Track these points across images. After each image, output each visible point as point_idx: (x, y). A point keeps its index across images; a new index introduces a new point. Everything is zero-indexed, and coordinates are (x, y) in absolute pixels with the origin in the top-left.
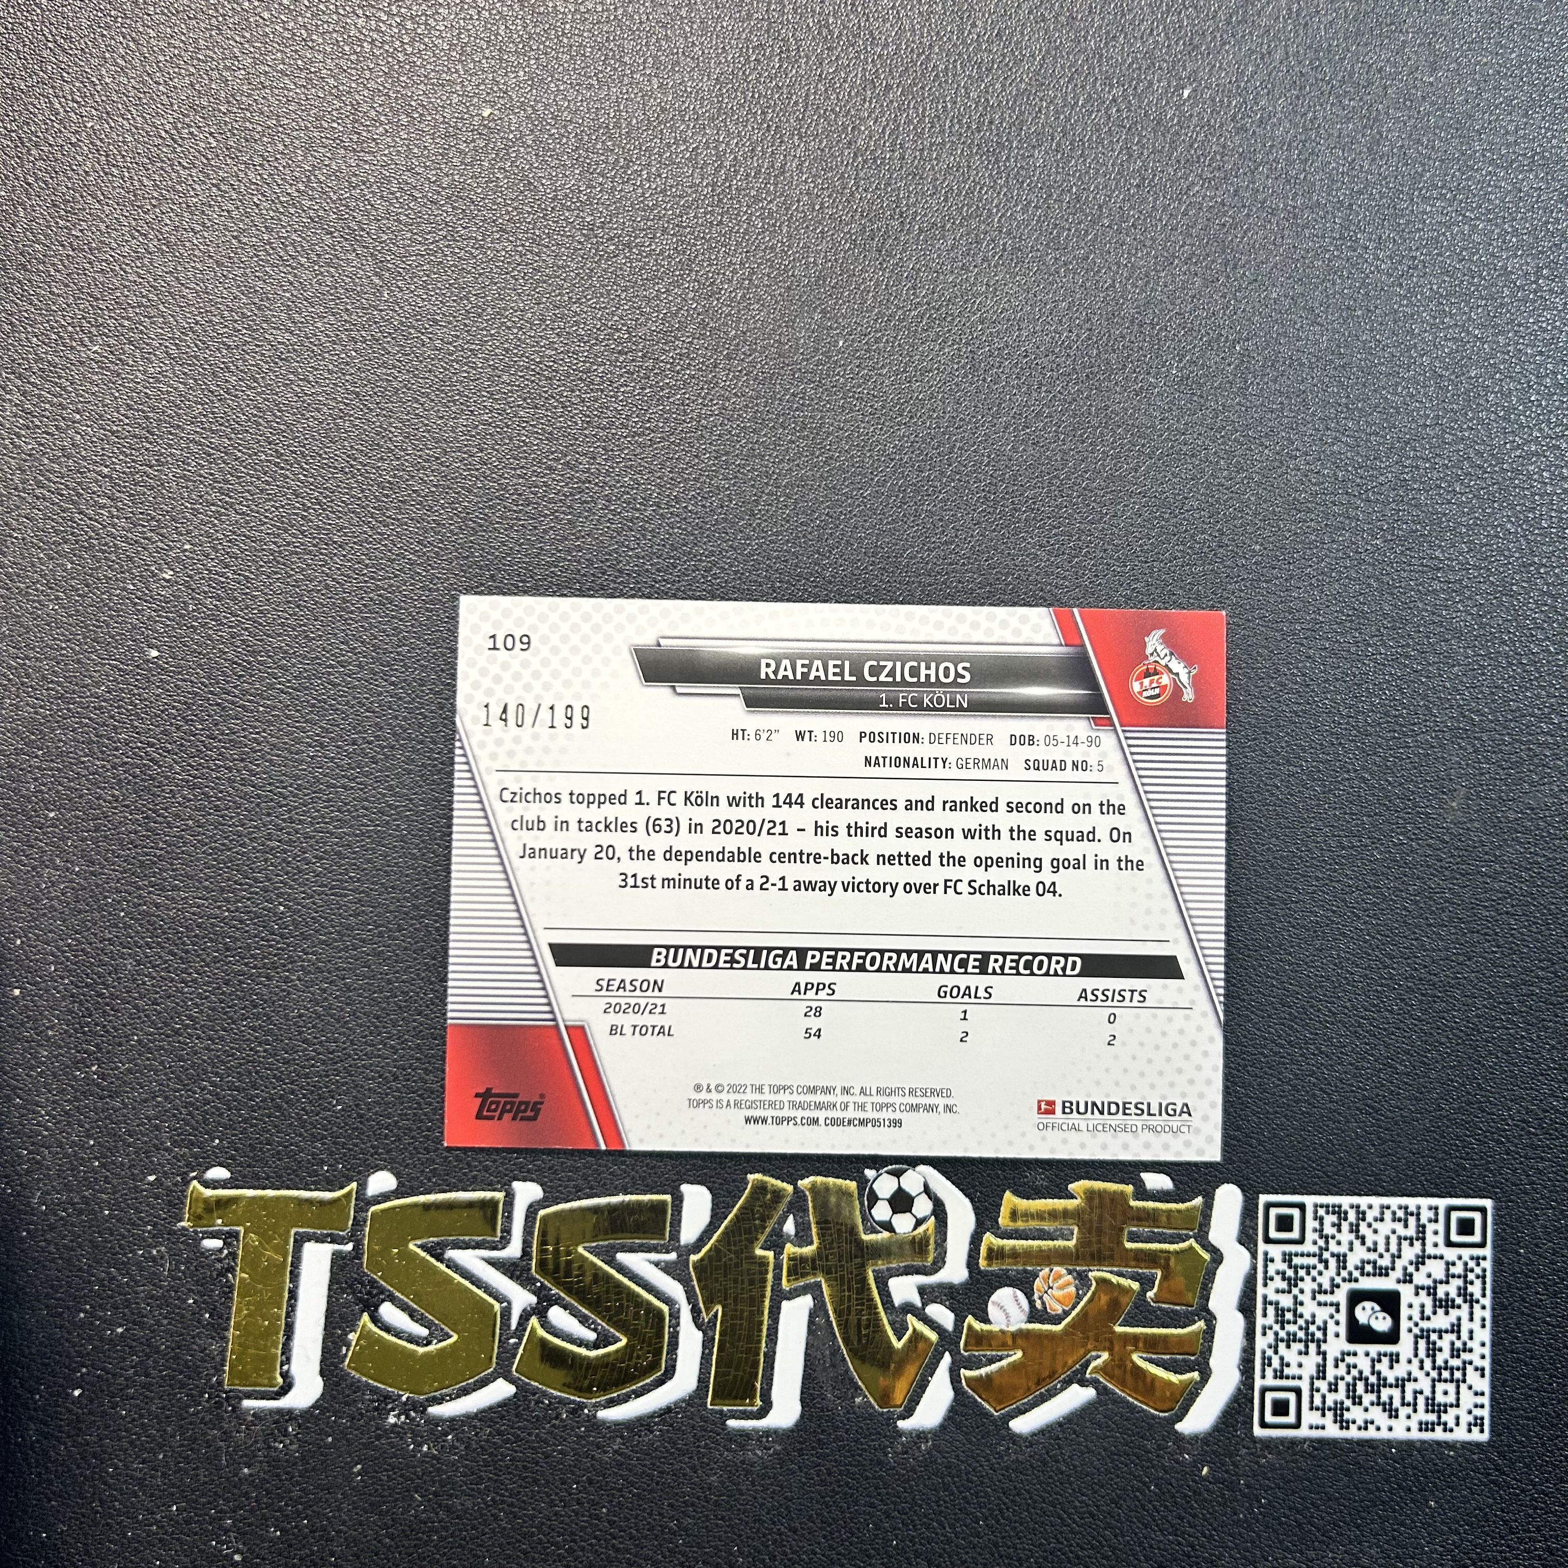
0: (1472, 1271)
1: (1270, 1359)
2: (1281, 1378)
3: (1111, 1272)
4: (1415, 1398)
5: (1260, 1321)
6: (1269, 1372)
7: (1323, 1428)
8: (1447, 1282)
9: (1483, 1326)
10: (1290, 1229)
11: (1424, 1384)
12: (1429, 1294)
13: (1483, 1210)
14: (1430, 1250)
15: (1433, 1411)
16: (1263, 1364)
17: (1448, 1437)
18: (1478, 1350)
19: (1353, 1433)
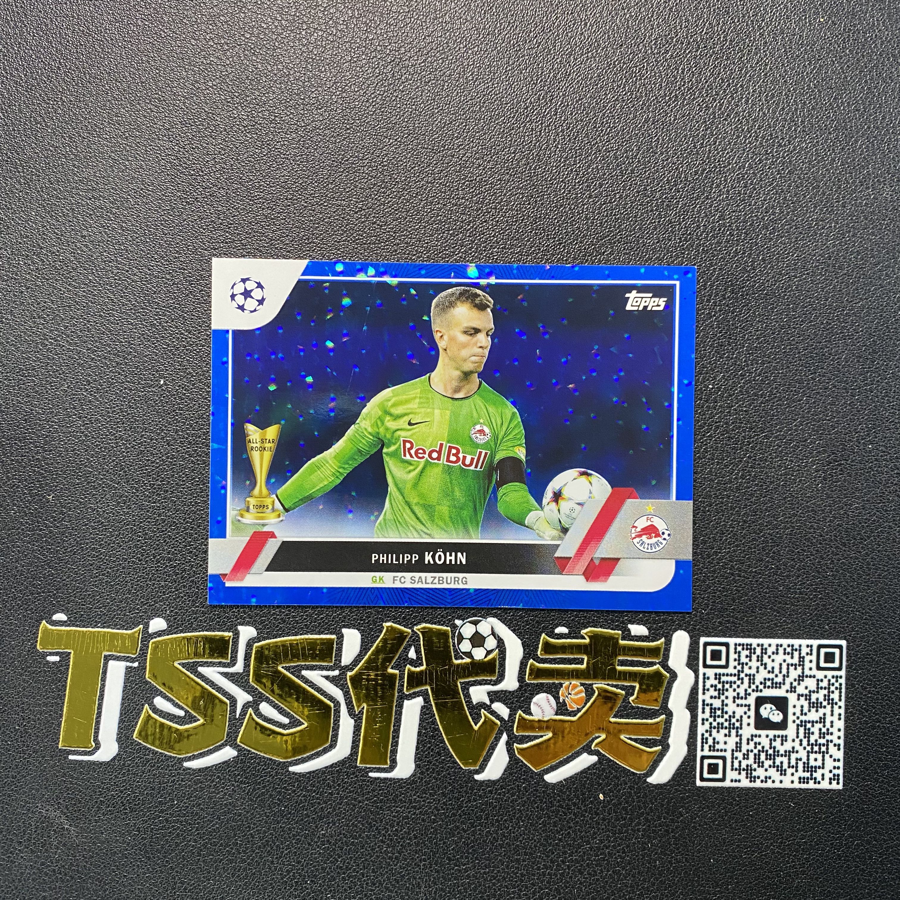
0: (833, 685)
1: (707, 739)
2: (714, 751)
3: (608, 685)
4: (797, 763)
5: (700, 716)
6: (706, 747)
7: (739, 781)
8: (818, 692)
9: (840, 719)
10: (720, 659)
11: (803, 754)
12: (806, 699)
13: (840, 647)
14: (807, 672)
15: (808, 771)
16: (702, 743)
17: (817, 786)
18: (836, 734)
19: (758, 784)
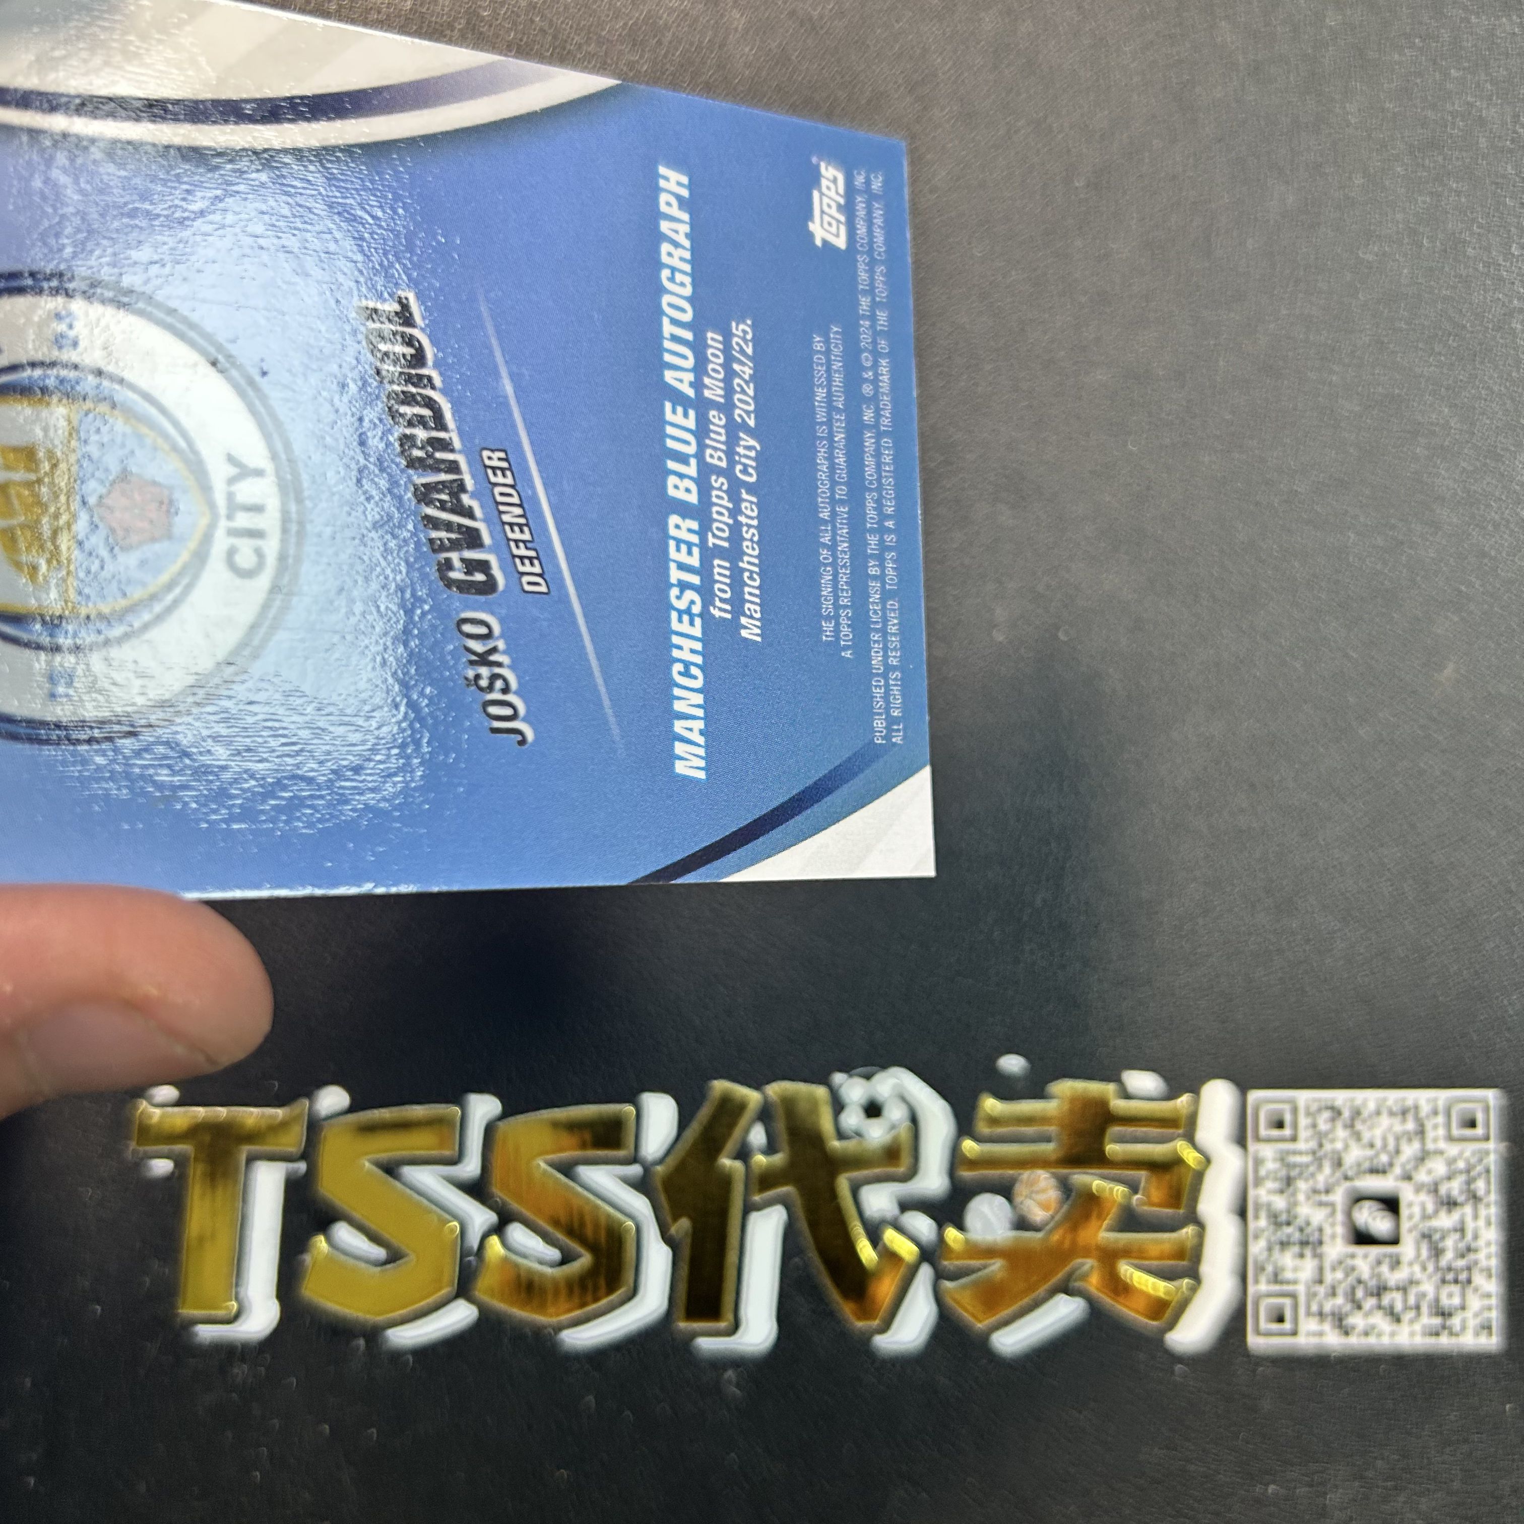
0: (1475, 1166)
1: (1264, 1264)
2: (1276, 1283)
3: (1094, 1175)
4: (1419, 1302)
5: (1252, 1225)
6: (1263, 1279)
7: (1322, 1335)
8: (1450, 1179)
9: (1489, 1225)
10: (1281, 1127)
11: (1428, 1288)
12: (1429, 1192)
13: (1484, 1102)
15: (1438, 1315)
16: (1257, 1270)
17: (1454, 1343)
18: (1484, 1250)
19: (1354, 1340)
